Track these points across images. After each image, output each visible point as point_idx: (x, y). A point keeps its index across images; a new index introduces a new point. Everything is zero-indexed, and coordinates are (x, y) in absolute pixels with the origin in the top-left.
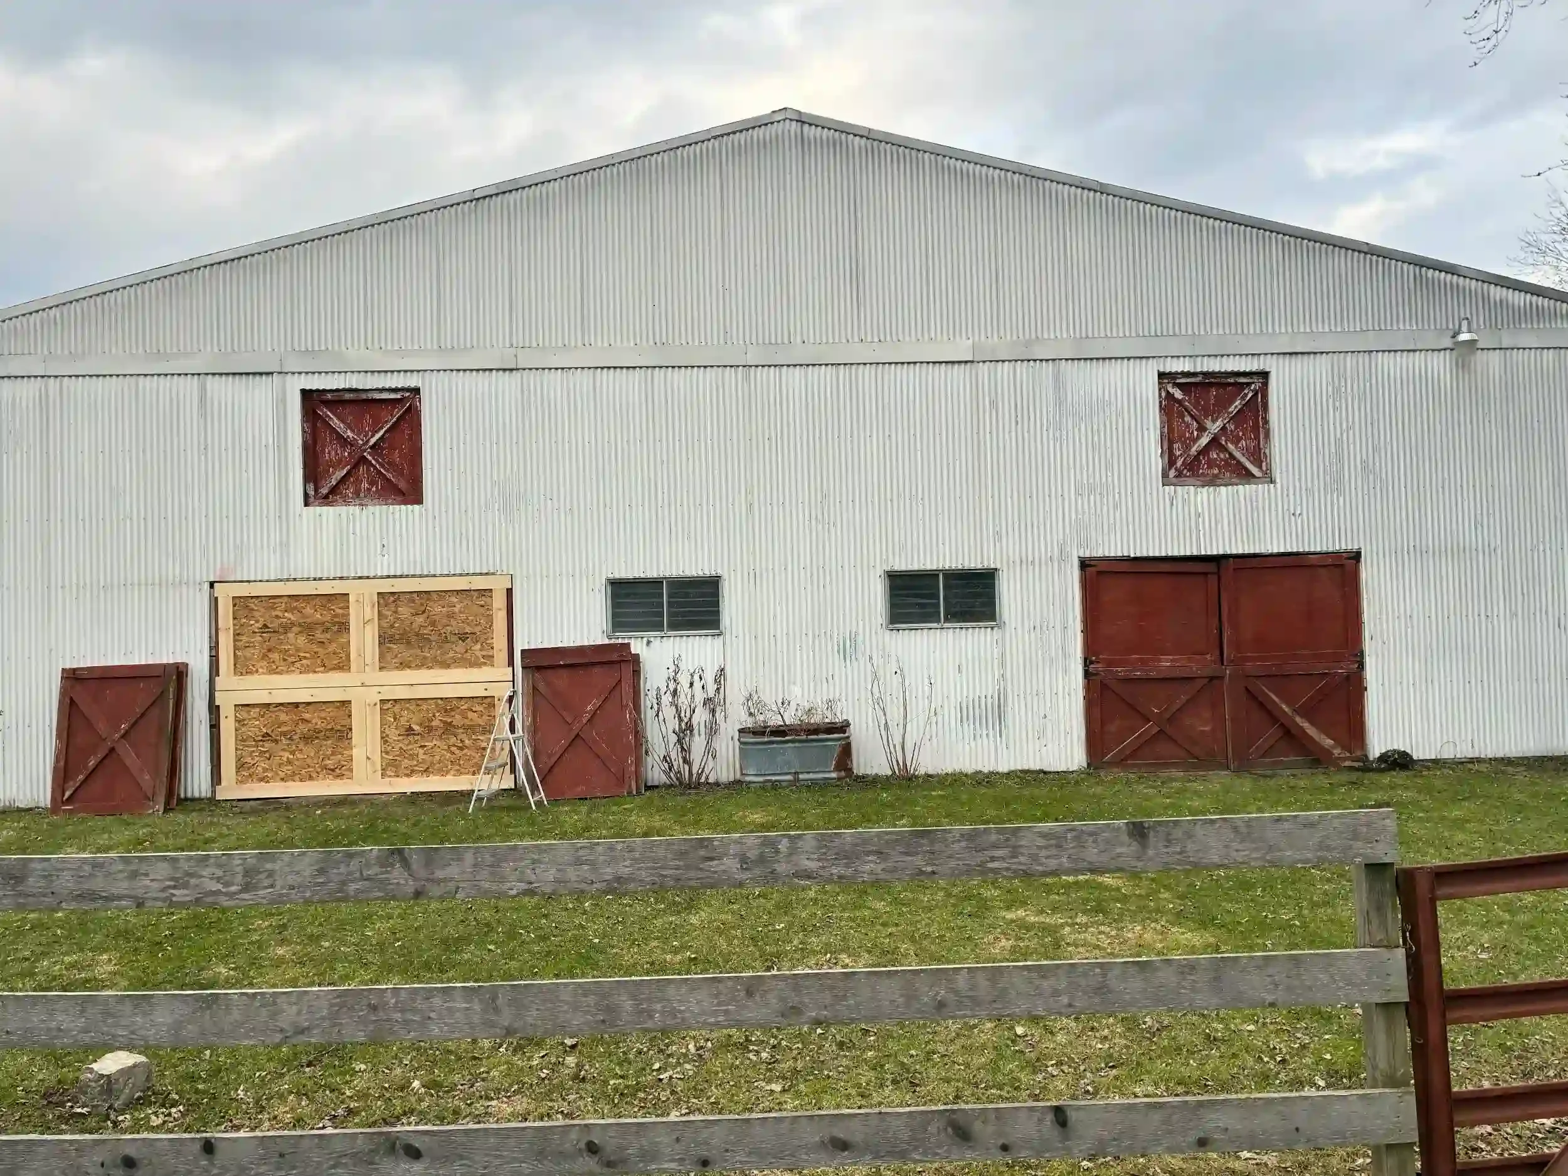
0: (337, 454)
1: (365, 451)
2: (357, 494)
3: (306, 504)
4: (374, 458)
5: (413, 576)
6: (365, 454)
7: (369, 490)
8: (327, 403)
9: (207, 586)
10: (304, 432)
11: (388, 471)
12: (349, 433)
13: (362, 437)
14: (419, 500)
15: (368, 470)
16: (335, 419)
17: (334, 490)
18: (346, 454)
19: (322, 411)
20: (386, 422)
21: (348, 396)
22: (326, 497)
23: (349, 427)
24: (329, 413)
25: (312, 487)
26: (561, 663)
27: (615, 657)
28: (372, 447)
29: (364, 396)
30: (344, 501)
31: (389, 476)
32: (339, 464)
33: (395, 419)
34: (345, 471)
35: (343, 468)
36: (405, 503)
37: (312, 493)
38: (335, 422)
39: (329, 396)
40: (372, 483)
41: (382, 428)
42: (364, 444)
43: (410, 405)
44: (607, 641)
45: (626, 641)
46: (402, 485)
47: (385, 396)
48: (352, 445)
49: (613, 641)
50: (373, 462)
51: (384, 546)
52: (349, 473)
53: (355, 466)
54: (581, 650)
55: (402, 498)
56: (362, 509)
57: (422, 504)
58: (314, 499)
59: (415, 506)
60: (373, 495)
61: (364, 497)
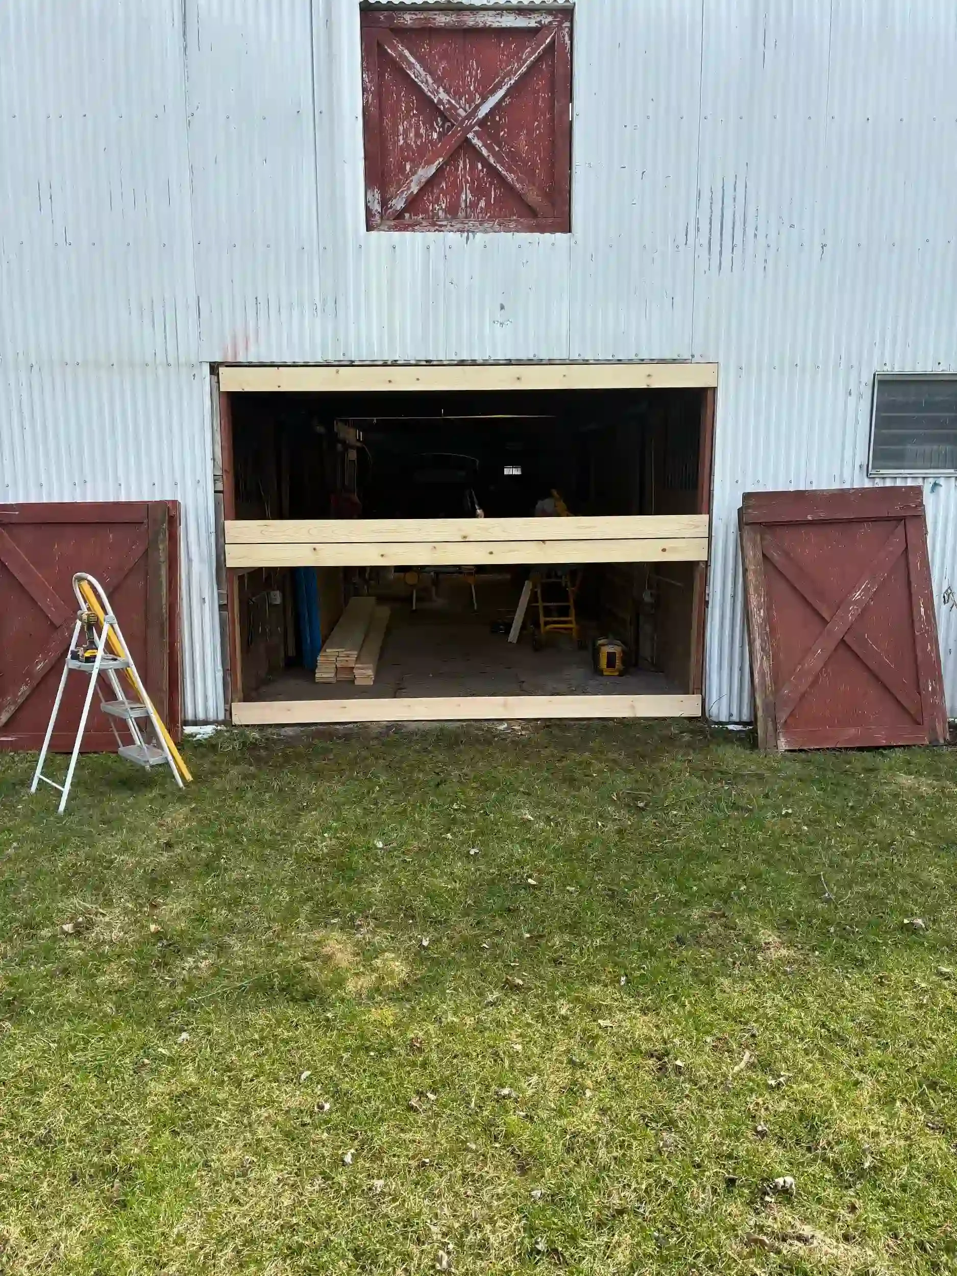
0: (418, 135)
1: (470, 128)
2: (452, 211)
3: (369, 228)
4: (485, 145)
5: (551, 362)
6: (470, 136)
7: (473, 205)
8: (401, 33)
9: (206, 369)
10: (364, 90)
11: (509, 170)
12: (443, 96)
13: (463, 101)
14: (565, 226)
15: (473, 167)
16: (418, 66)
17: (413, 204)
18: (435, 136)
19: (394, 48)
20: (509, 74)
21: (442, 20)
22: (399, 215)
23: (438, 81)
24: (407, 53)
25: (377, 196)
26: (809, 518)
27: (897, 510)
28: (482, 123)
29: (470, 21)
30: (434, 224)
31: (510, 177)
32: (421, 155)
33: (524, 69)
34: (433, 169)
35: (429, 163)
36: (542, 229)
37: (377, 207)
38: (417, 72)
39: (408, 19)
40: (479, 192)
41: (499, 86)
42: (468, 117)
43: (553, 41)
44: (868, 484)
45: (919, 482)
46: (533, 197)
47: (509, 21)
48: (445, 119)
49: (879, 483)
50: (485, 152)
51: (502, 307)
52: (440, 170)
53: (452, 159)
54: (840, 496)
55: (533, 222)
56: (468, 238)
57: (570, 231)
58: (382, 218)
59: (558, 235)
60: (480, 215)
61: (466, 217)
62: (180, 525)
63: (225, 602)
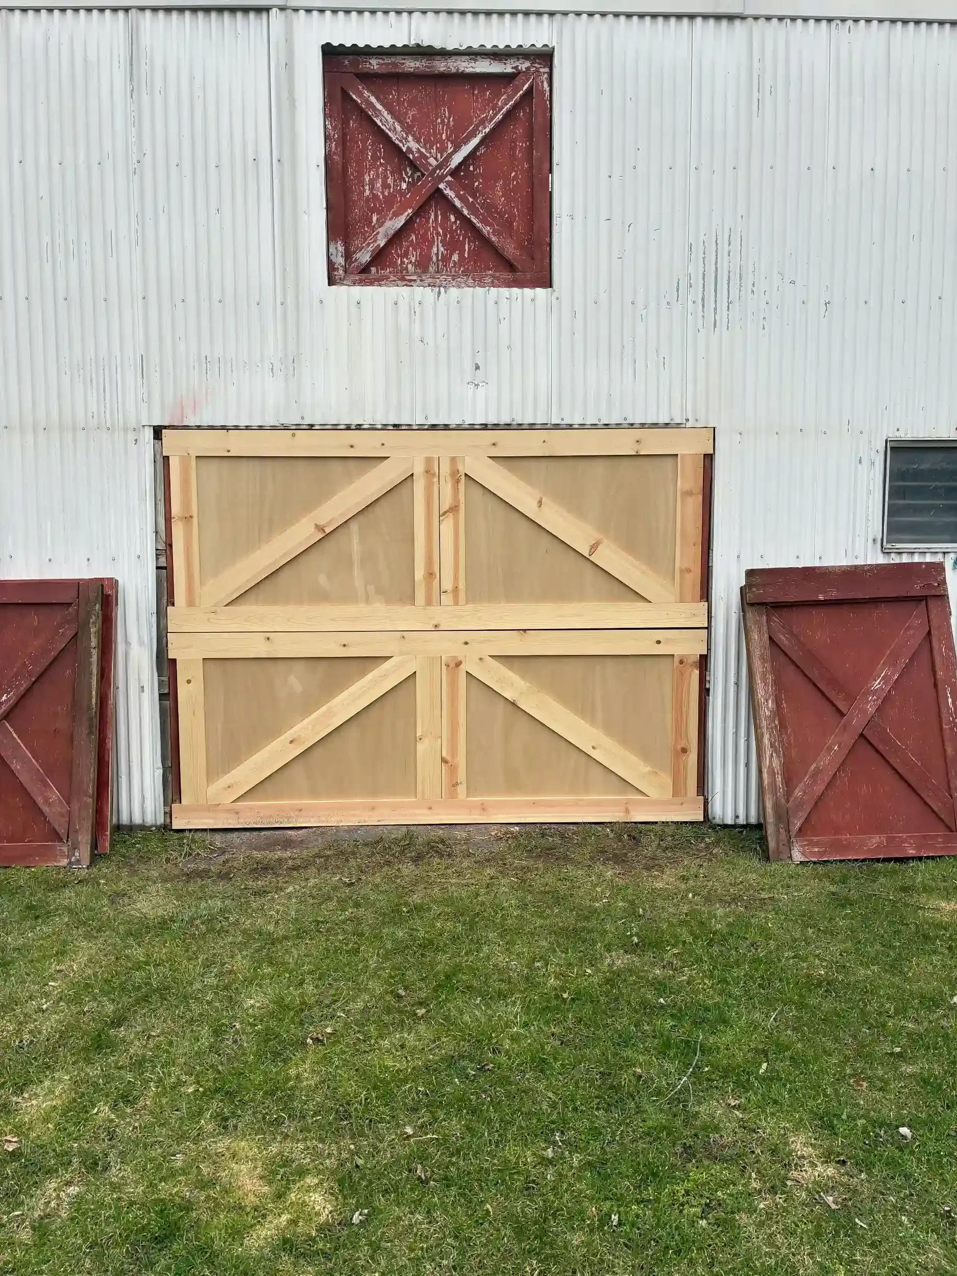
0: (385, 186)
1: (441, 178)
2: (423, 265)
3: (331, 282)
4: (458, 196)
5: (532, 427)
6: (442, 186)
7: (446, 259)
8: (367, 78)
9: (149, 433)
10: (327, 138)
11: (487, 224)
12: (413, 145)
13: (434, 151)
14: (547, 282)
15: (446, 218)
16: (385, 113)
17: (380, 257)
18: (404, 186)
19: (360, 95)
20: (482, 122)
21: (411, 65)
22: (365, 269)
23: (408, 129)
24: (373, 99)
25: (341, 248)
26: (821, 598)
27: (917, 589)
28: (454, 173)
29: (441, 66)
30: (403, 279)
31: (486, 230)
32: (387, 206)
33: (500, 116)
34: (400, 221)
35: (397, 214)
36: (520, 284)
37: (340, 260)
38: (385, 120)
39: (374, 64)
40: (452, 245)
41: (473, 135)
42: (440, 166)
43: (531, 88)
44: (881, 560)
45: (938, 558)
46: (510, 250)
47: (484, 67)
48: (415, 168)
49: (895, 559)
50: (458, 203)
51: (477, 368)
52: (409, 222)
53: (421, 211)
54: (853, 574)
55: (510, 276)
56: (439, 293)
57: (551, 286)
58: (345, 271)
59: (538, 290)
60: (453, 270)
61: (438, 272)
62: (117, 604)
63: (166, 691)
